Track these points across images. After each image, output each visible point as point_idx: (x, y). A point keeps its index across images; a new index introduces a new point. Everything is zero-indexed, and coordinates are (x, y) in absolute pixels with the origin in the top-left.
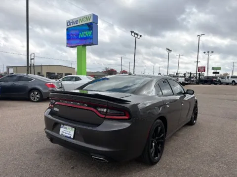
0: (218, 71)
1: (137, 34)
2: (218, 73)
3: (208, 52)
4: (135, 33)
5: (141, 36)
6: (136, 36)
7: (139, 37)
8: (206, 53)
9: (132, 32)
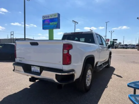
0: (116, 41)
1: (76, 22)
2: (116, 42)
3: (111, 31)
4: (75, 22)
5: (78, 23)
6: (75, 23)
7: (77, 23)
8: (111, 32)
9: (73, 21)
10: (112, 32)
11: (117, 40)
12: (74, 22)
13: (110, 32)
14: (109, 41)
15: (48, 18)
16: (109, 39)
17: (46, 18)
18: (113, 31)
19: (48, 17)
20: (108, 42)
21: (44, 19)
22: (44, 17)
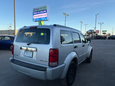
10: (102, 23)
11: (106, 31)
12: (64, 14)
13: (99, 23)
14: (98, 32)
16: (99, 31)
18: (103, 23)
22: (34, 10)
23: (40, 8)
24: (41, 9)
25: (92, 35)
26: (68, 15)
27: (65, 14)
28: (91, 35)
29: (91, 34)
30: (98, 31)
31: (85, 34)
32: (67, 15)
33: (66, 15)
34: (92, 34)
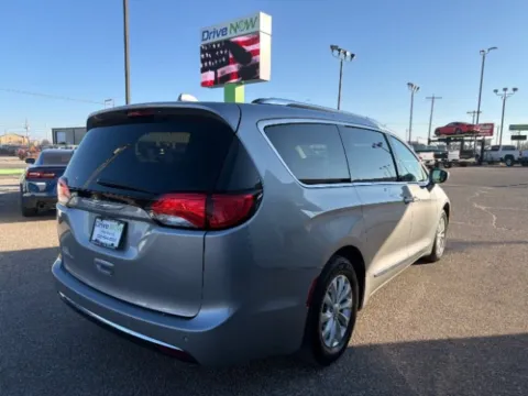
0: (523, 133)
2: (524, 138)
3: (505, 89)
6: (342, 55)
8: (501, 92)
9: (333, 48)
10: (510, 91)
11: (526, 127)
12: (336, 52)
13: (496, 91)
14: (491, 133)
15: (221, 38)
16: (492, 125)
17: (216, 39)
18: (515, 90)
19: (224, 31)
20: (487, 138)
21: (208, 41)
22: (206, 37)
23: (232, 26)
24: (235, 31)
25: (462, 144)
26: (352, 56)
27: (339, 50)
28: (458, 143)
29: (456, 140)
30: (490, 129)
31: (430, 141)
32: (348, 54)
33: (345, 53)
34: (463, 141)
